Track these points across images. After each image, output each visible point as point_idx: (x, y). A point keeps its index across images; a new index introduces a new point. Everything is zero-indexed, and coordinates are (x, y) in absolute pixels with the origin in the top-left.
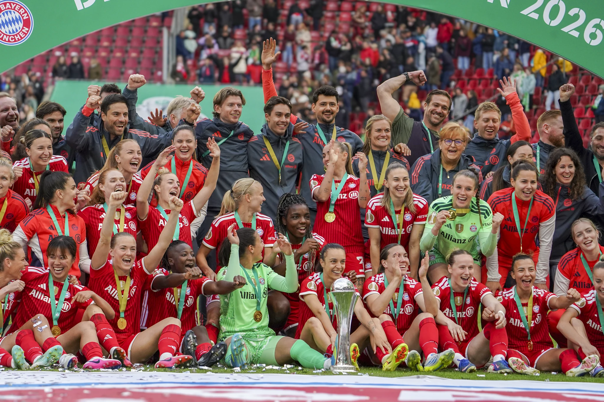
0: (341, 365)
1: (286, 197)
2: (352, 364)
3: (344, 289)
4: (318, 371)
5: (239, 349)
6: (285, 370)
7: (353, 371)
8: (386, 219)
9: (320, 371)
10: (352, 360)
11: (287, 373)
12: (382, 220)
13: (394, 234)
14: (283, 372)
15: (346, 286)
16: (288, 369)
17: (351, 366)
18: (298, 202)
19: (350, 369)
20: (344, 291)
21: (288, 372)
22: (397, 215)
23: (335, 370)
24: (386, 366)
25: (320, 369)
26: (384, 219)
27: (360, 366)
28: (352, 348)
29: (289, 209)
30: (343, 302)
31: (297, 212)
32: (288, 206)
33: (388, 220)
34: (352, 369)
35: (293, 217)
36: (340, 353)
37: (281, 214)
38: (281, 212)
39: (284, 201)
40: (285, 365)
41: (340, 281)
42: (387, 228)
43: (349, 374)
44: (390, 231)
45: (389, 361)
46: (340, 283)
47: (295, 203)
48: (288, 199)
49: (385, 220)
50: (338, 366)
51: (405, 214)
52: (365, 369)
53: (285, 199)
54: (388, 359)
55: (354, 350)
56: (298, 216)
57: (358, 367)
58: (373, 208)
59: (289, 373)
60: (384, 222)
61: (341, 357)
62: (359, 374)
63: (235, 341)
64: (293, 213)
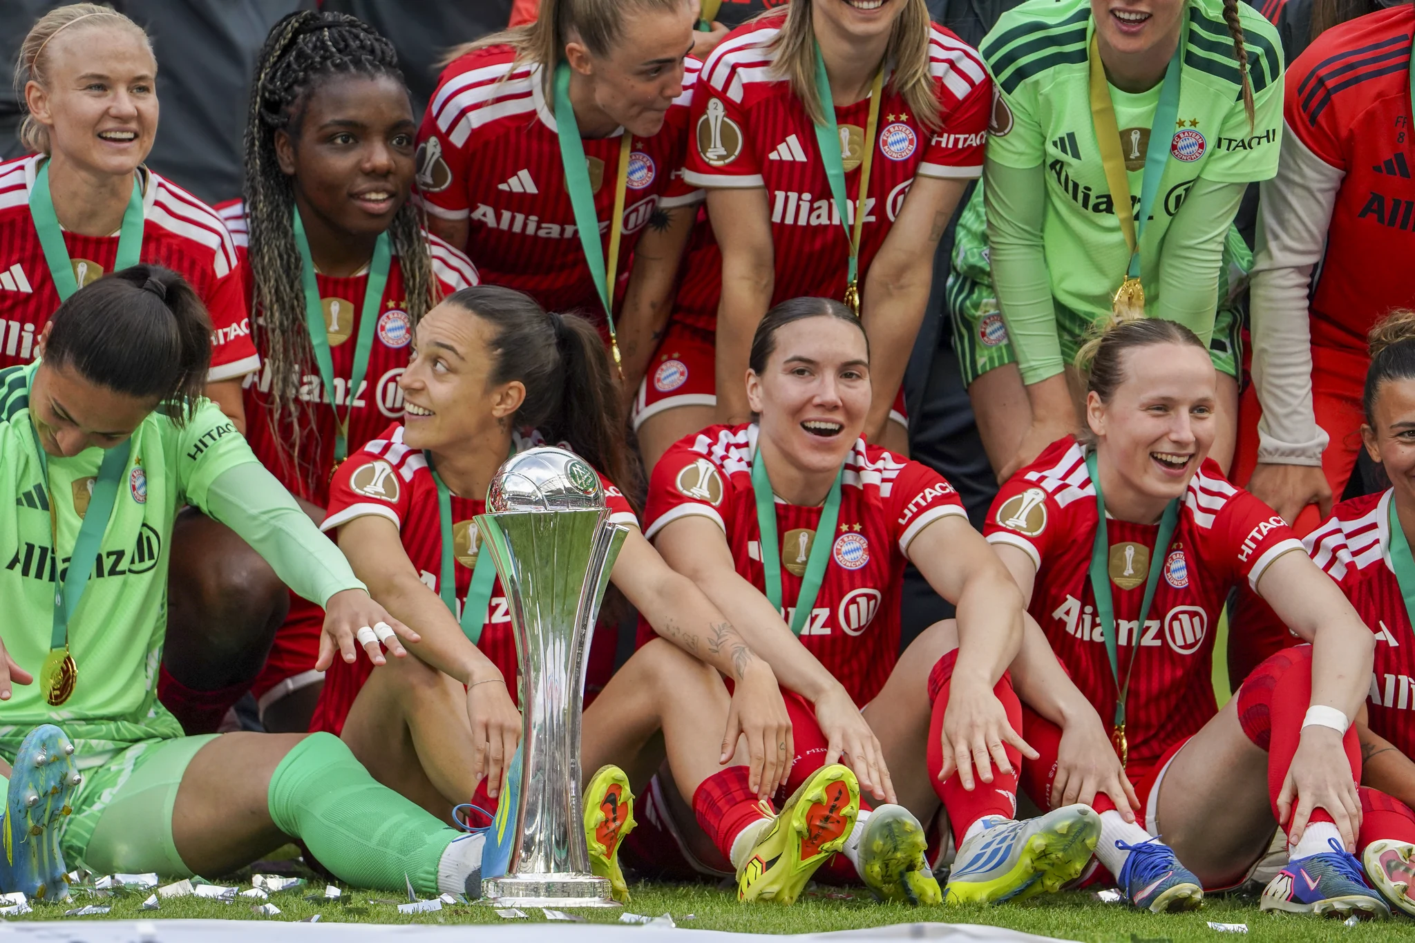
0: (536, 871)
1: (296, 33)
2: (595, 867)
3: (554, 497)
4: (424, 905)
5: (49, 805)
6: (259, 901)
7: (594, 902)
8: (790, 150)
9: (435, 905)
10: (597, 848)
11: (266, 916)
12: (773, 156)
13: (824, 221)
14: (250, 911)
15: (563, 483)
16: (273, 895)
17: (585, 879)
18: (358, 63)
19: (579, 891)
20: (551, 509)
21: (273, 909)
22: (845, 132)
23: (508, 901)
24: (753, 880)
25: (431, 896)
26: (782, 147)
27: (631, 879)
28: (599, 789)
29: (308, 97)
30: (547, 560)
31: (350, 113)
32: (305, 82)
33: (801, 157)
34: (593, 891)
35: (329, 139)
36: (532, 814)
37: (272, 119)
38: (272, 106)
39: (286, 50)
40: (258, 879)
41: (535, 462)
42: (793, 196)
43: (576, 916)
44: (805, 207)
45: (766, 853)
46: (535, 473)
47: (341, 67)
48: (307, 42)
49: (787, 157)
50: (523, 878)
51: (882, 124)
52: (656, 896)
53: (293, 41)
54: (760, 842)
55: (610, 800)
56: (355, 133)
57: (621, 884)
58: (735, 94)
59: (275, 918)
60: (781, 162)
61: (539, 829)
62: (626, 917)
63: (39, 766)
64: (329, 117)
